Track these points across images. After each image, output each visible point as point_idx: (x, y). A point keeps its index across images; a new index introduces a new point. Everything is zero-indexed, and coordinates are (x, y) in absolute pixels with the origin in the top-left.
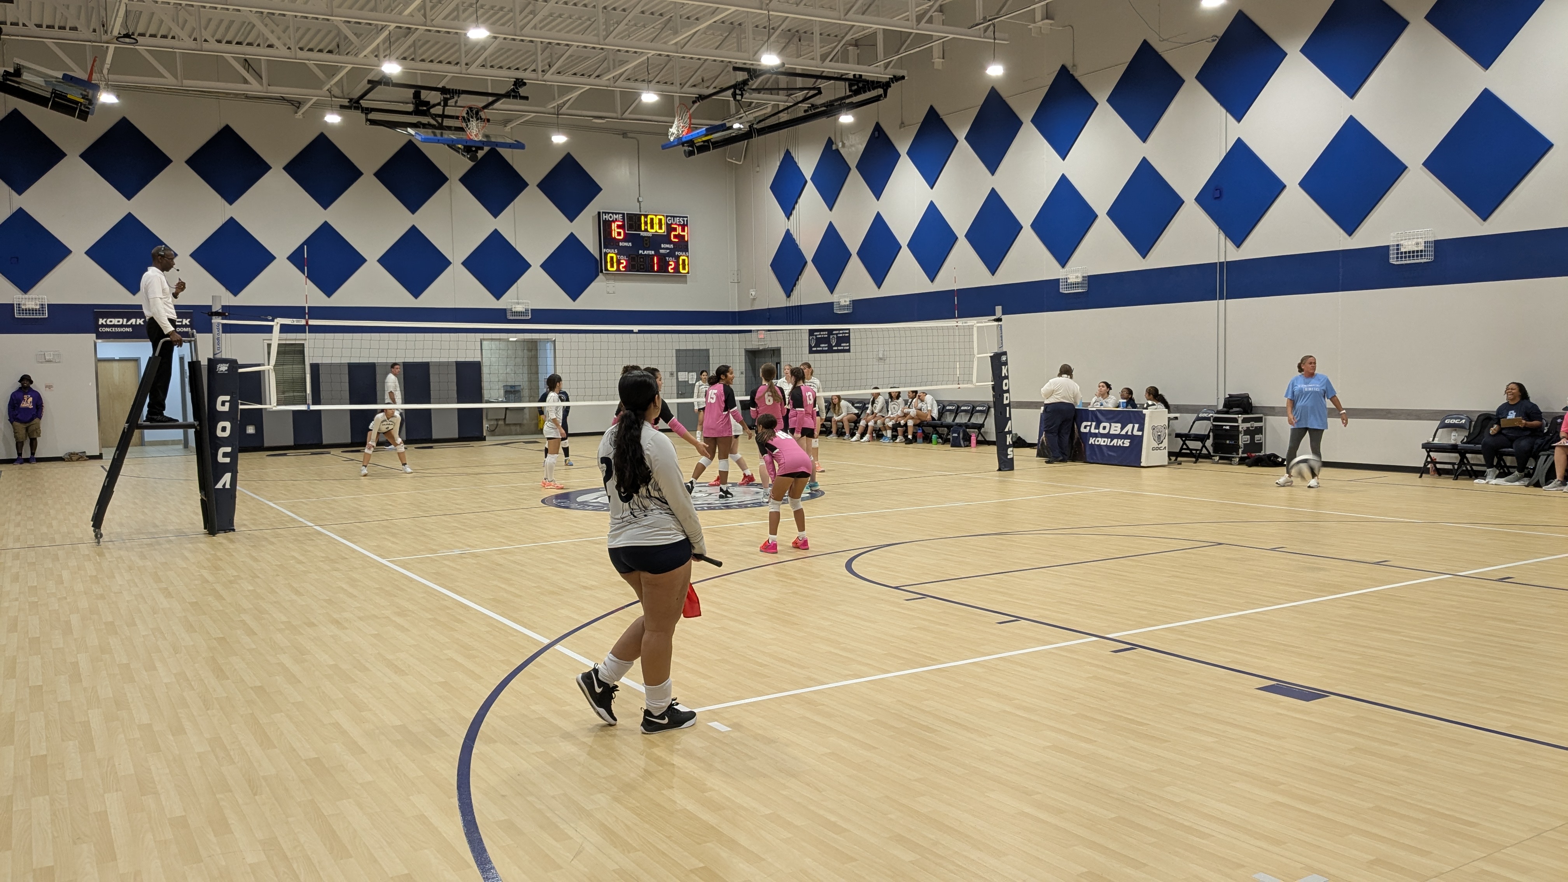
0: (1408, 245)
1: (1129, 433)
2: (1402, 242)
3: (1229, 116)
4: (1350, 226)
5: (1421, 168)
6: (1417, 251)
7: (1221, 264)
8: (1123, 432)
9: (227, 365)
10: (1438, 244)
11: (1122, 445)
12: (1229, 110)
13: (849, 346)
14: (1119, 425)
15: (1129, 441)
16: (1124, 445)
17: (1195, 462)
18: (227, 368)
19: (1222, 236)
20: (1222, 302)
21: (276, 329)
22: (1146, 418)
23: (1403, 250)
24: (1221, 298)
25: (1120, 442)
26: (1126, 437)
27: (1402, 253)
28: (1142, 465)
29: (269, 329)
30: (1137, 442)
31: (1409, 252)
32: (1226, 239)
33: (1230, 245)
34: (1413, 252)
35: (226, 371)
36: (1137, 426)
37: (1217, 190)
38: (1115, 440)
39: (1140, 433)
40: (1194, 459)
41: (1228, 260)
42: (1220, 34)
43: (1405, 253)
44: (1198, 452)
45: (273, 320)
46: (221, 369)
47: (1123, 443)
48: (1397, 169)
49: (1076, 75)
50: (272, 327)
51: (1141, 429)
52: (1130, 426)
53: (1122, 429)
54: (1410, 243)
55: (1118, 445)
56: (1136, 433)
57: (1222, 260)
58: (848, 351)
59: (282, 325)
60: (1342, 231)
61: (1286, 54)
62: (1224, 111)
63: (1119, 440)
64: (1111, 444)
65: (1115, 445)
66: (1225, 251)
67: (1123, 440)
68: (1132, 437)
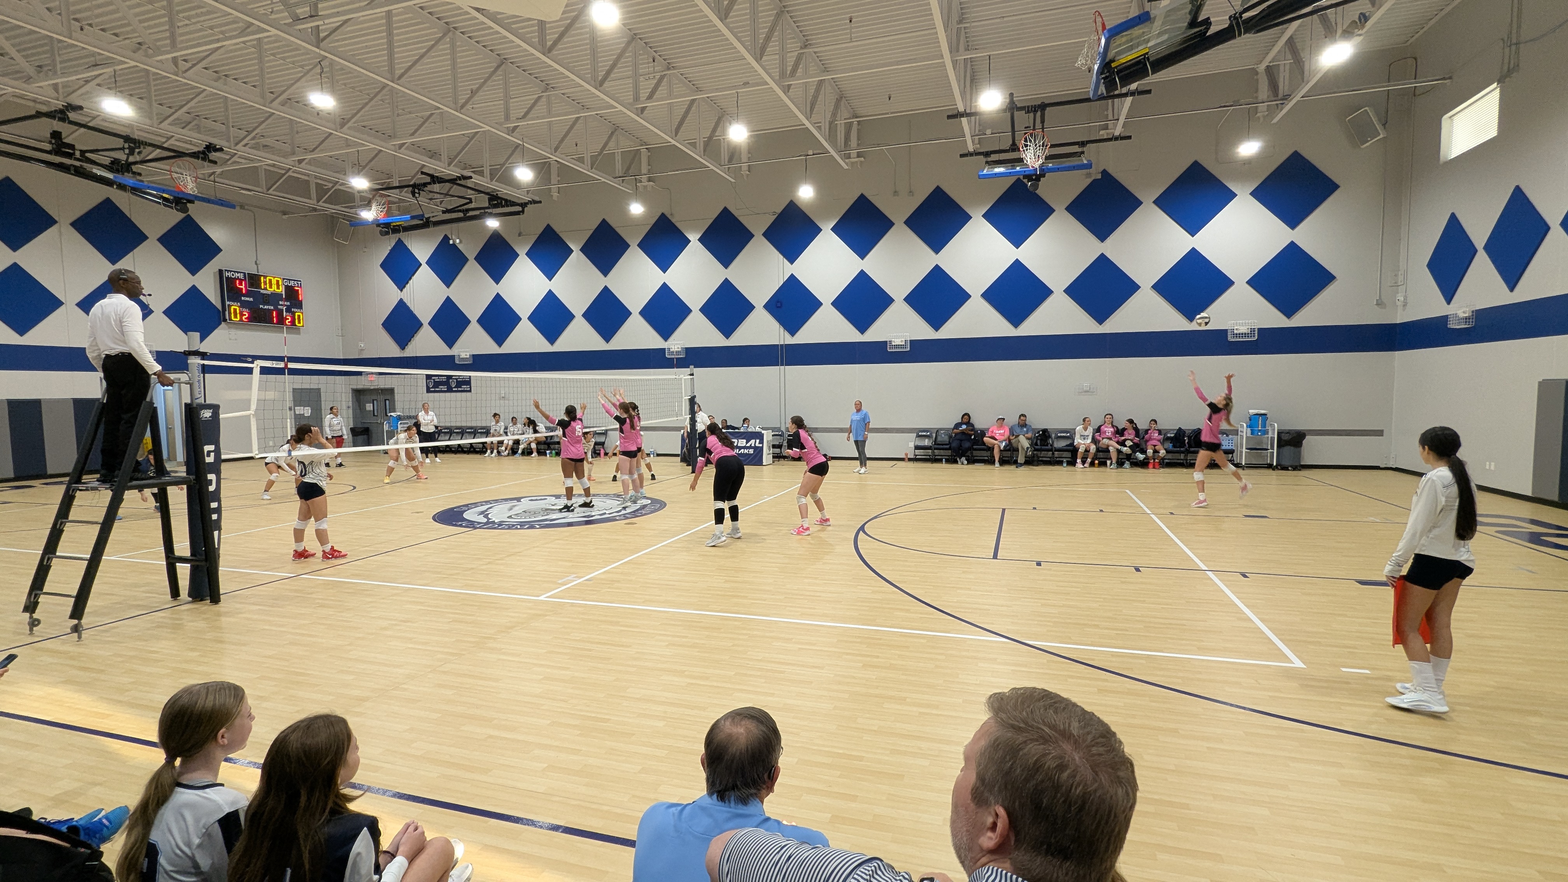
0: (897, 341)
1: (753, 445)
2: (893, 340)
3: (785, 260)
4: (862, 329)
5: (902, 302)
6: (901, 345)
7: (782, 345)
8: (748, 445)
9: (211, 411)
10: (913, 342)
11: (748, 453)
12: (785, 256)
13: (470, 388)
14: (745, 441)
15: (753, 450)
16: (750, 453)
17: (779, 461)
18: (210, 414)
19: (782, 329)
20: (782, 367)
21: (256, 371)
22: (764, 436)
23: (893, 344)
24: (782, 365)
25: (746, 451)
26: (750, 447)
27: (892, 346)
28: (763, 464)
29: (249, 371)
30: (759, 451)
31: (897, 345)
32: (784, 331)
33: (787, 335)
34: (899, 345)
35: (210, 417)
36: (758, 441)
37: (778, 302)
38: (742, 450)
39: (761, 445)
40: (778, 459)
41: (786, 343)
42: (779, 211)
45: (252, 362)
46: (205, 415)
48: (888, 301)
49: (673, 220)
50: (252, 368)
51: (762, 442)
52: (753, 441)
53: (747, 443)
55: (745, 453)
56: (757, 445)
57: (782, 343)
58: (470, 391)
59: (261, 367)
60: (857, 332)
61: (821, 230)
62: (781, 256)
64: (740, 452)
65: (743, 453)
66: (784, 338)
67: (748, 450)
68: (755, 448)
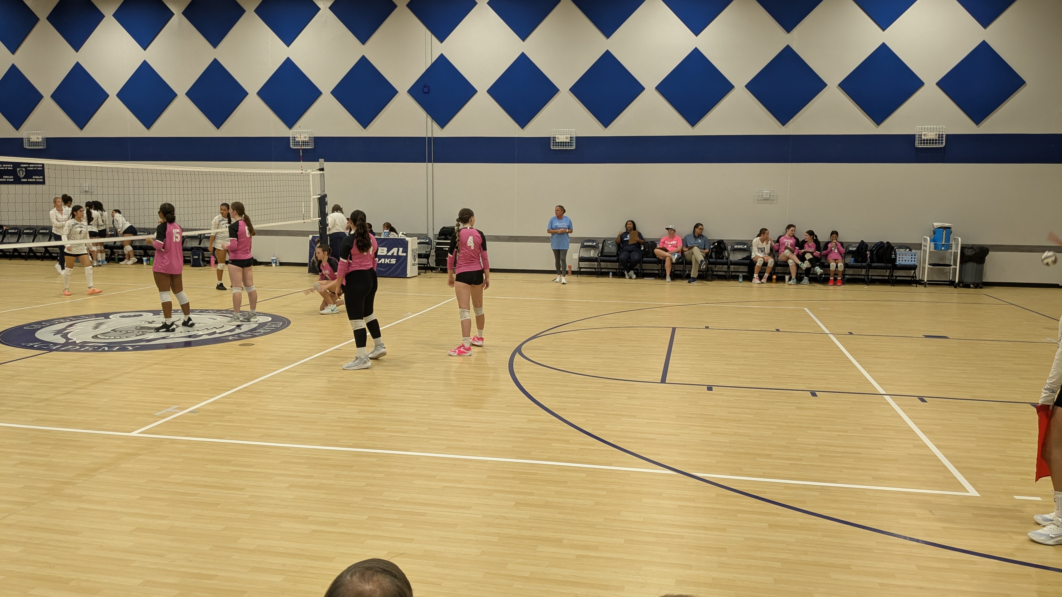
0: (562, 138)
1: (395, 254)
2: (557, 136)
3: (434, 37)
4: (523, 123)
5: (568, 92)
6: (566, 143)
7: (429, 138)
8: (390, 254)
10: (579, 140)
11: (389, 263)
12: (434, 33)
13: (44, 179)
14: (385, 249)
15: (395, 260)
16: (391, 263)
17: (425, 273)
19: (430, 119)
20: (430, 164)
22: (409, 244)
23: (557, 141)
24: (430, 161)
25: (387, 261)
26: (392, 256)
27: (556, 143)
28: (407, 276)
30: (402, 261)
31: (561, 143)
32: (432, 121)
33: (436, 126)
34: (563, 143)
36: (401, 249)
37: (425, 87)
38: (383, 260)
40: (424, 271)
41: (434, 136)
43: (559, 143)
44: (426, 266)
47: (390, 261)
48: (552, 90)
51: (405, 251)
52: (395, 250)
53: (388, 251)
54: (562, 137)
55: (386, 262)
56: (400, 254)
57: (430, 136)
58: (43, 183)
60: (517, 125)
61: (476, 3)
62: (429, 33)
63: (386, 259)
64: (380, 262)
65: (383, 262)
66: (432, 130)
67: (389, 259)
68: (398, 257)
